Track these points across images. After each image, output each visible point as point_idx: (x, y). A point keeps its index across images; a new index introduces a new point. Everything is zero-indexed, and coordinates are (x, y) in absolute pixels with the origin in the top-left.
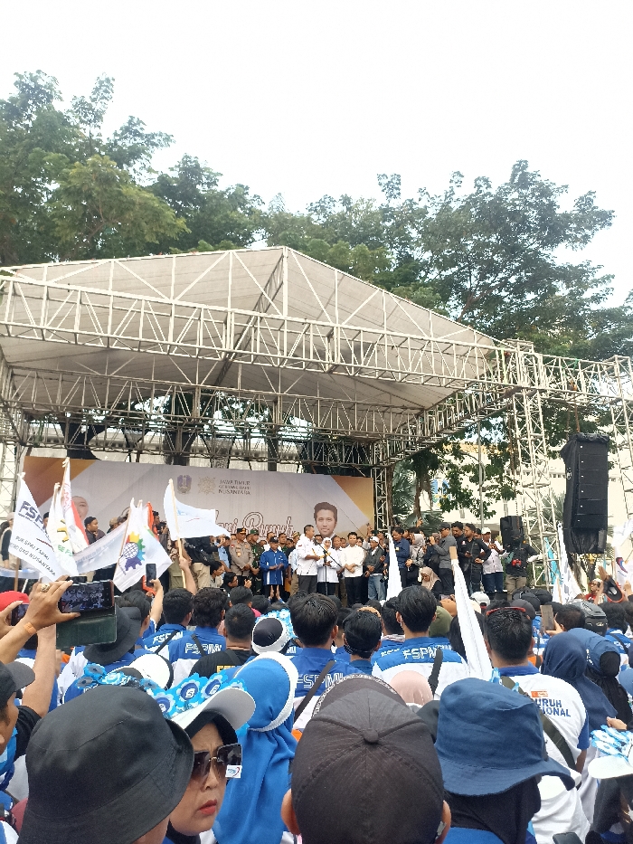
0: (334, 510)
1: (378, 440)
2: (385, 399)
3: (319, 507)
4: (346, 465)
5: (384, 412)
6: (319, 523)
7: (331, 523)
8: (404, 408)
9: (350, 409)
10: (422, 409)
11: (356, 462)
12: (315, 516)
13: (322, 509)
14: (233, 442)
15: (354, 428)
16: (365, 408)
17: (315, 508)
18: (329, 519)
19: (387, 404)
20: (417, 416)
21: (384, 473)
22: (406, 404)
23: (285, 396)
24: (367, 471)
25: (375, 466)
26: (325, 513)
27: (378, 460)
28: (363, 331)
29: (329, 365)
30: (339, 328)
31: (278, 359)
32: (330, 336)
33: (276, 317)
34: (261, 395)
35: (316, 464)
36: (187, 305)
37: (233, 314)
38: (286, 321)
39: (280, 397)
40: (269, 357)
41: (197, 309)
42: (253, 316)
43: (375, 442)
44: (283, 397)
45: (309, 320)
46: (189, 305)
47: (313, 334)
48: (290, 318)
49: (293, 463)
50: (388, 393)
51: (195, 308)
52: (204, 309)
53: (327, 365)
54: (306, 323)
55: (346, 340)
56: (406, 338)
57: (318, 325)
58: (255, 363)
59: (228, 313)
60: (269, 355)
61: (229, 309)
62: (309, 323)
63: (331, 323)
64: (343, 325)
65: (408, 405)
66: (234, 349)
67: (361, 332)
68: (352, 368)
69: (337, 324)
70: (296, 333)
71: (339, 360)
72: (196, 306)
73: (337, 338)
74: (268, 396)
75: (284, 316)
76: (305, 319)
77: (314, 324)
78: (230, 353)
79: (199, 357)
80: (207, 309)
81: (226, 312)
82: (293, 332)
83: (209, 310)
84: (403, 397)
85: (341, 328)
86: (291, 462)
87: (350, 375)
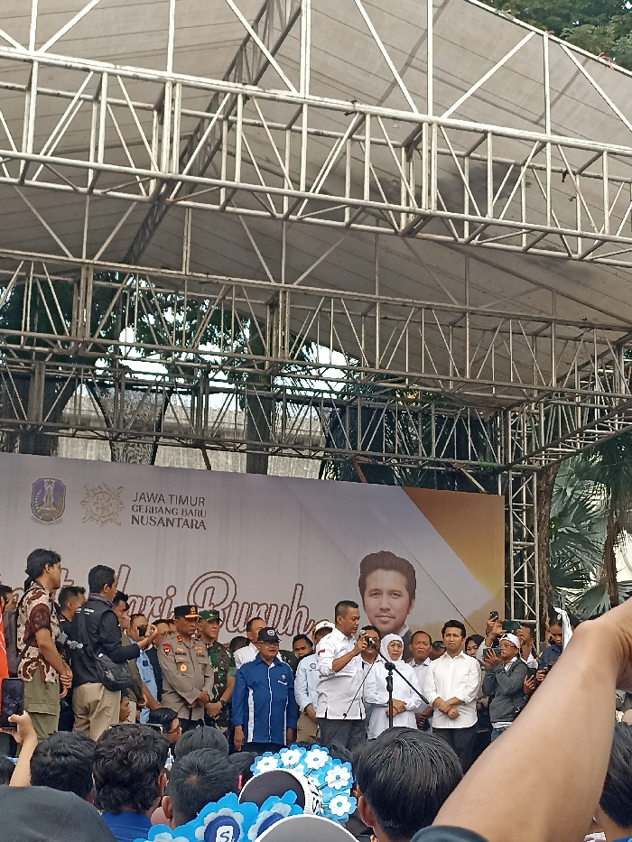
0: (407, 570)
1: (520, 403)
2: (541, 303)
3: (371, 564)
4: (438, 464)
5: (535, 335)
6: (371, 601)
7: (399, 603)
8: (587, 325)
9: (453, 325)
11: (463, 456)
12: (362, 585)
13: (377, 567)
15: (462, 372)
16: (491, 323)
17: (363, 565)
18: (394, 593)
19: (544, 316)
21: (530, 484)
22: (591, 315)
23: (294, 292)
24: (488, 478)
25: (508, 467)
26: (387, 579)
27: (518, 453)
28: (494, 134)
29: (408, 216)
30: (435, 128)
31: (286, 198)
32: (412, 145)
33: (282, 95)
34: (239, 287)
35: (367, 460)
36: (69, 64)
37: (178, 88)
38: (305, 107)
39: (285, 292)
40: (265, 192)
41: (92, 73)
42: (226, 93)
43: (510, 408)
44: (291, 293)
45: (363, 106)
46: (74, 65)
47: (373, 139)
48: (316, 99)
49: (310, 457)
50: (549, 288)
51: (88, 70)
52: (109, 74)
53: (403, 215)
54: (356, 112)
55: (451, 155)
56: (601, 153)
57: (383, 117)
58: (228, 208)
59: (168, 85)
60: (264, 187)
61: (169, 74)
62: (361, 113)
63: (416, 115)
64: (444, 119)
65: (595, 319)
66: (181, 172)
67: (489, 135)
68: (466, 224)
69: (430, 117)
70: (329, 136)
71: (434, 205)
72: (89, 67)
73: (430, 151)
74: (254, 292)
75: (302, 93)
76: (353, 102)
77: (373, 115)
78: (171, 182)
79: (95, 191)
80: (115, 75)
81: (163, 82)
82: (323, 135)
83: (121, 76)
84: (585, 300)
85: (439, 126)
86: (305, 453)
87: (460, 240)
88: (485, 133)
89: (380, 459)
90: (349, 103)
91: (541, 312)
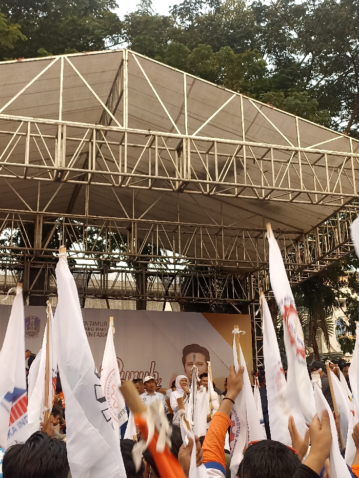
0: (206, 353)
2: (257, 222)
3: (188, 350)
4: (219, 301)
5: (257, 238)
6: (188, 368)
7: (202, 368)
8: (280, 232)
9: (217, 234)
10: (302, 234)
11: (231, 297)
12: (184, 361)
14: (89, 277)
15: (221, 256)
17: (184, 351)
18: (199, 364)
20: (296, 241)
23: (139, 222)
27: (256, 294)
28: (217, 142)
29: (179, 183)
30: (189, 140)
31: (120, 177)
32: (179, 149)
33: (114, 128)
34: (112, 222)
35: (185, 300)
36: (11, 119)
37: (65, 128)
38: (126, 134)
39: (134, 223)
40: (110, 174)
41: (22, 122)
42: (87, 128)
43: (251, 273)
44: (137, 223)
45: (154, 132)
46: (14, 119)
47: (159, 147)
48: (131, 130)
49: (158, 301)
50: (261, 215)
51: (21, 121)
52: (31, 123)
53: (177, 182)
54: (150, 135)
55: (197, 153)
56: (270, 149)
57: (164, 137)
58: (92, 183)
59: (59, 126)
60: (109, 172)
61: (60, 121)
62: (153, 135)
63: (179, 135)
64: (194, 136)
65: (284, 229)
66: (66, 167)
67: (215, 143)
68: (208, 185)
69: (187, 135)
70: (140, 147)
71: (190, 177)
72: (22, 120)
73: (187, 152)
74: (120, 223)
75: (125, 127)
76: (149, 130)
77: (159, 136)
78: (63, 172)
79: (27, 178)
80: (34, 123)
81: (56, 125)
82: (137, 147)
83: (37, 123)
84: (278, 220)
85: (191, 139)
86: (156, 299)
87: (205, 193)
88: (213, 142)
89: (192, 300)
90: (147, 131)
91: (259, 227)
